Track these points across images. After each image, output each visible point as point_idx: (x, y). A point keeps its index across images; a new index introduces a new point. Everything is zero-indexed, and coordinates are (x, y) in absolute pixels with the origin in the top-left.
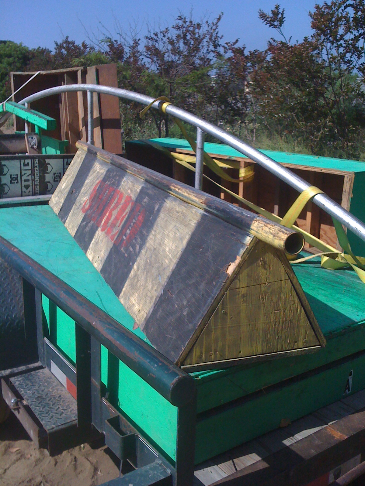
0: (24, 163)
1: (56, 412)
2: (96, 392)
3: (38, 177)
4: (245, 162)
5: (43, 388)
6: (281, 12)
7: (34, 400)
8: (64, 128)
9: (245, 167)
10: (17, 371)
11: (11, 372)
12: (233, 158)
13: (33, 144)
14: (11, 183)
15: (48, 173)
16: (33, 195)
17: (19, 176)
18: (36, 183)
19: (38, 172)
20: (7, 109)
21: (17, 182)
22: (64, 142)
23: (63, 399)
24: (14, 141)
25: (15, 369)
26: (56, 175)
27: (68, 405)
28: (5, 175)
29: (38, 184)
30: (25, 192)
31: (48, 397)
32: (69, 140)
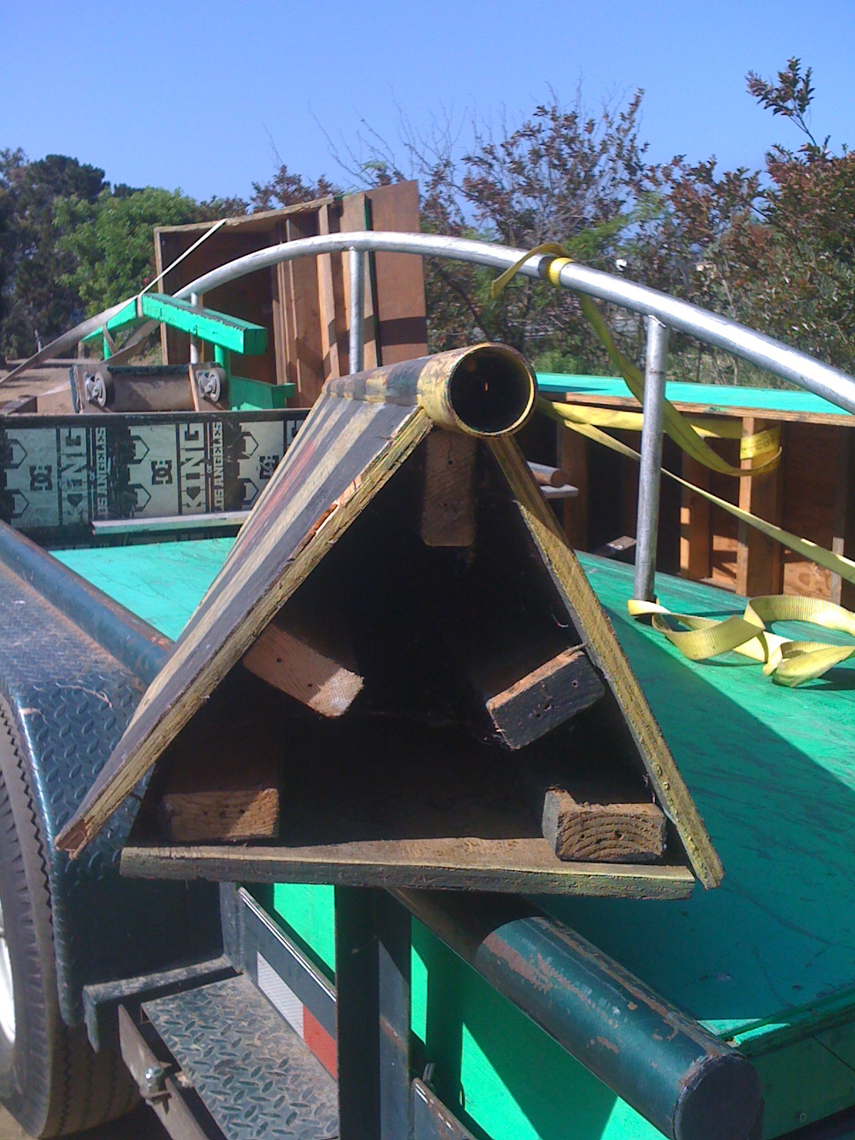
0: (187, 433)
1: (273, 1110)
2: (395, 1060)
3: (222, 469)
4: (757, 420)
5: (236, 1036)
6: (804, 78)
7: (211, 1072)
8: (284, 353)
9: (756, 432)
10: (162, 982)
11: (146, 984)
12: (723, 411)
13: (210, 389)
14: (154, 482)
15: (246, 457)
16: (207, 511)
17: (174, 464)
18: (216, 484)
19: (221, 454)
20: (146, 312)
21: (170, 481)
22: (283, 387)
23: (292, 1073)
24: (162, 383)
25: (157, 976)
26: (265, 462)
27: (310, 1091)
28: (139, 461)
29: (222, 484)
30: (188, 506)
31: (250, 1064)
32: (297, 382)
